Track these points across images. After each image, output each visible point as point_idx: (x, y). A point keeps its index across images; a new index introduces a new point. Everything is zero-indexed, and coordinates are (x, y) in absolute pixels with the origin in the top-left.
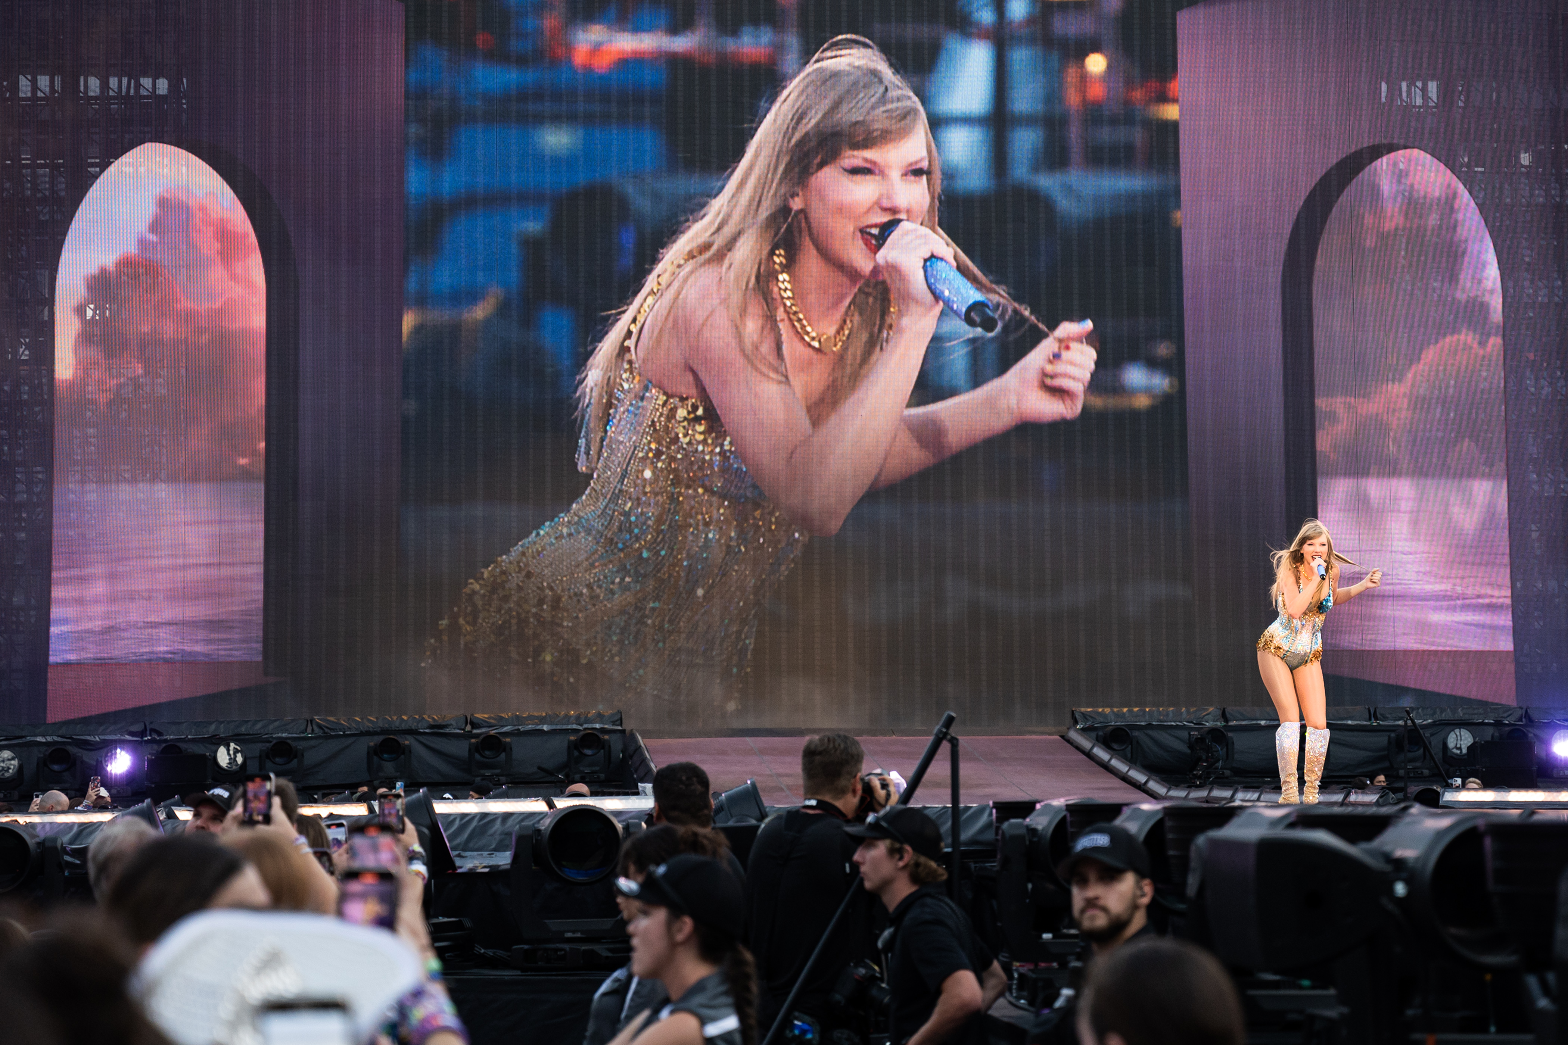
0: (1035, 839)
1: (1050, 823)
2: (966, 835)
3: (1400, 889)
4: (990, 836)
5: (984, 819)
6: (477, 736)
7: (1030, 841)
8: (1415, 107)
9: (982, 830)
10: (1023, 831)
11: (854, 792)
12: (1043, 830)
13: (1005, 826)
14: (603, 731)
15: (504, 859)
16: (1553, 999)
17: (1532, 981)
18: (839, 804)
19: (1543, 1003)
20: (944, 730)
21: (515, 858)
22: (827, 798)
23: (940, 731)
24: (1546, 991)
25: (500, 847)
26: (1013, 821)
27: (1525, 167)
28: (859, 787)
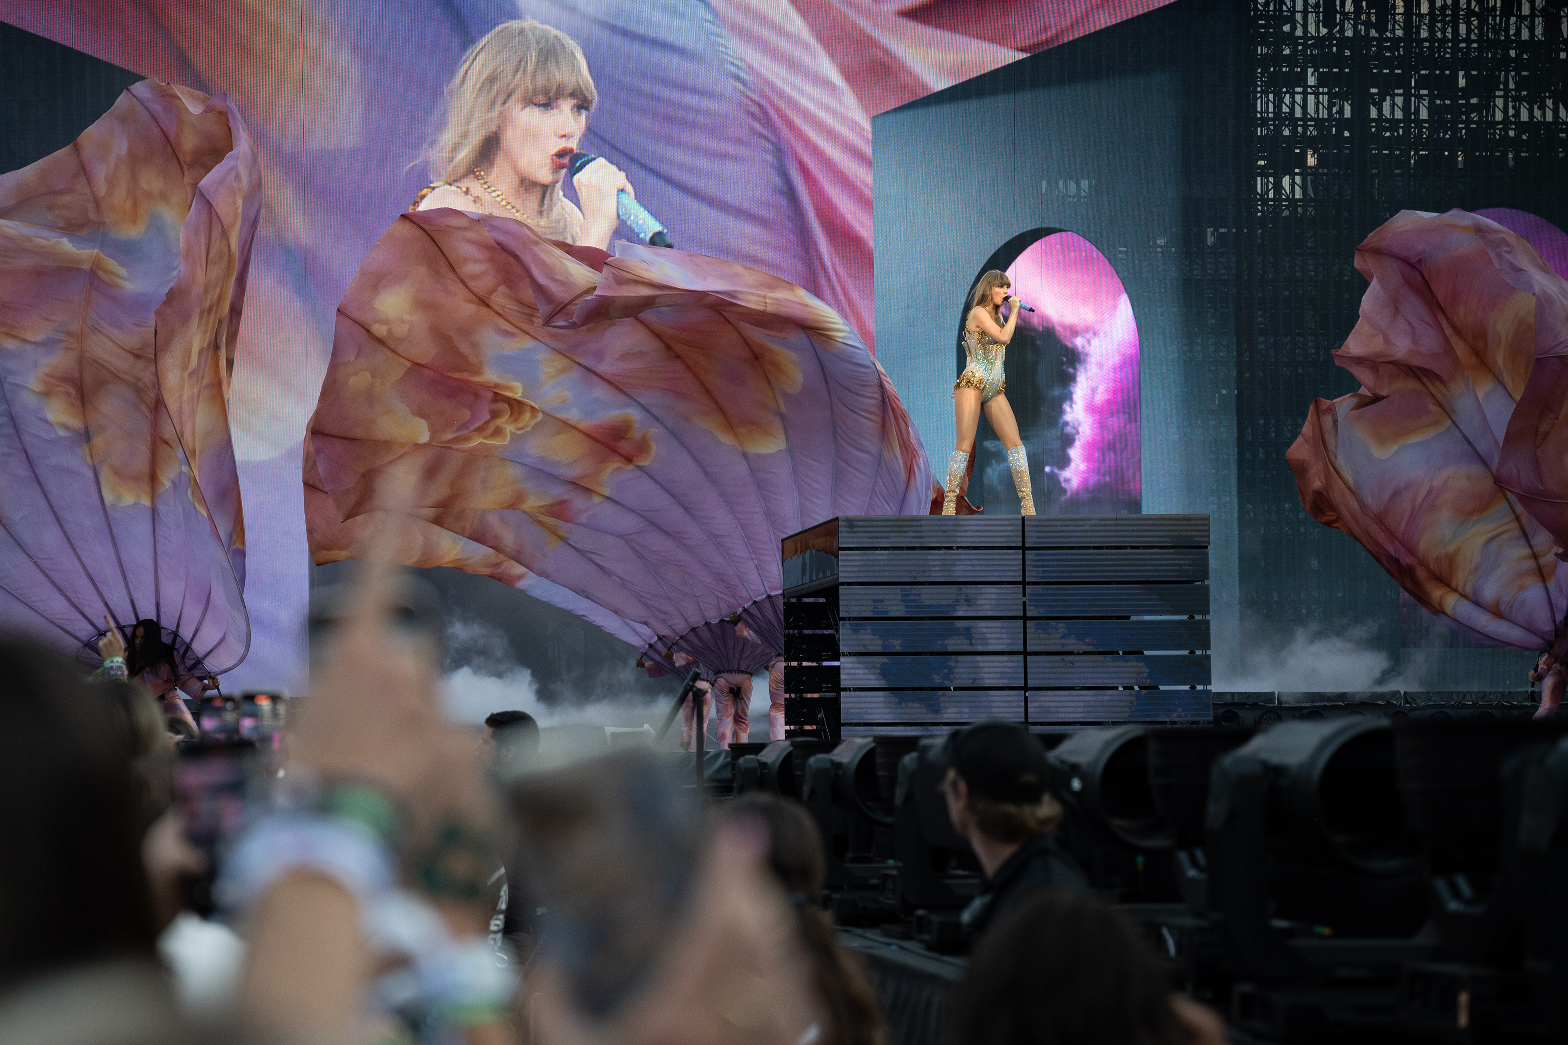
0: (765, 771)
1: (778, 757)
3: (1076, 784)
4: (727, 774)
5: (721, 761)
7: (761, 773)
8: (1070, 196)
9: (719, 770)
10: (756, 765)
12: (772, 763)
13: (741, 760)
16: (1201, 870)
17: (1183, 856)
19: (1192, 873)
20: (691, 683)
23: (688, 685)
24: (1195, 863)
26: (748, 757)
27: (1161, 247)
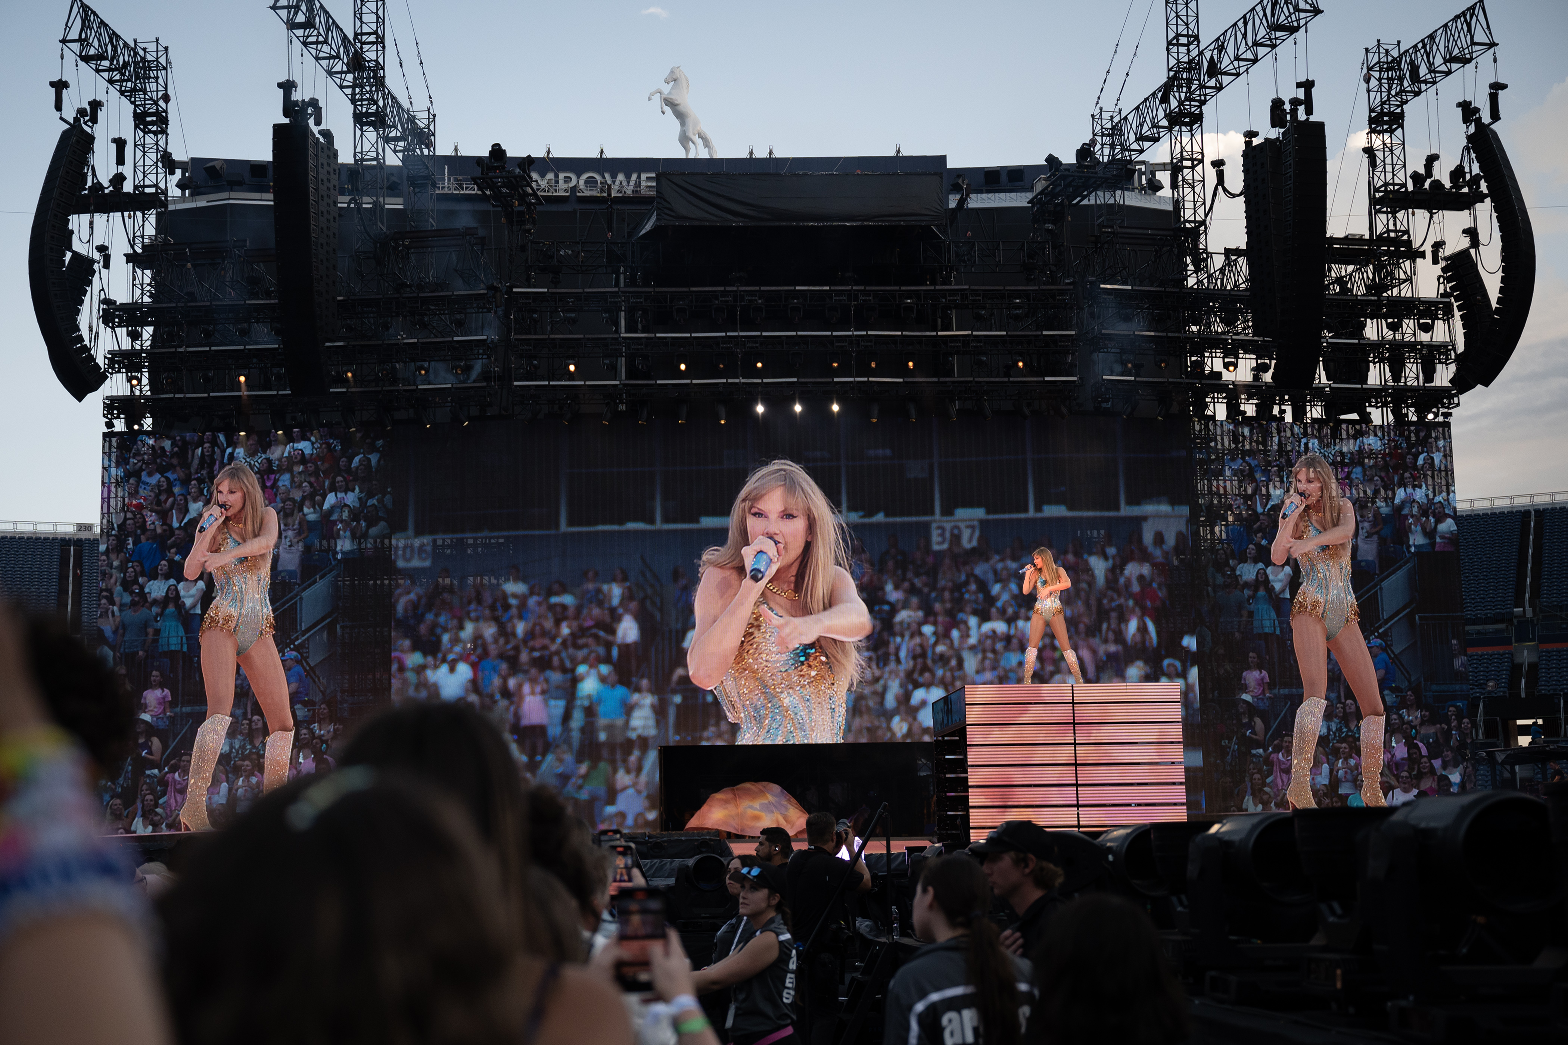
2: (893, 866)
3: (1111, 858)
6: (651, 842)
11: (832, 840)
13: (912, 857)
14: (710, 840)
15: (672, 881)
17: (1174, 899)
18: (825, 847)
21: (676, 880)
22: (819, 845)
24: (1181, 904)
25: (669, 876)
28: (835, 837)
